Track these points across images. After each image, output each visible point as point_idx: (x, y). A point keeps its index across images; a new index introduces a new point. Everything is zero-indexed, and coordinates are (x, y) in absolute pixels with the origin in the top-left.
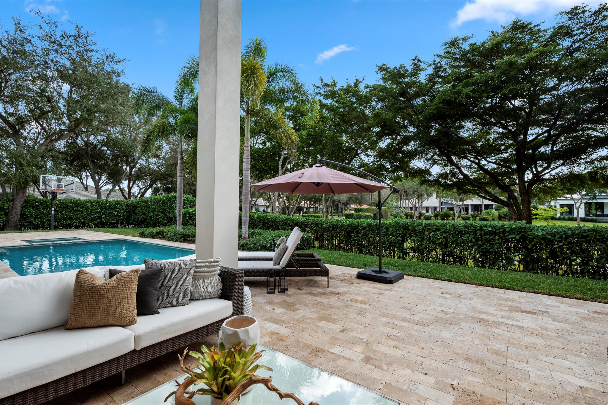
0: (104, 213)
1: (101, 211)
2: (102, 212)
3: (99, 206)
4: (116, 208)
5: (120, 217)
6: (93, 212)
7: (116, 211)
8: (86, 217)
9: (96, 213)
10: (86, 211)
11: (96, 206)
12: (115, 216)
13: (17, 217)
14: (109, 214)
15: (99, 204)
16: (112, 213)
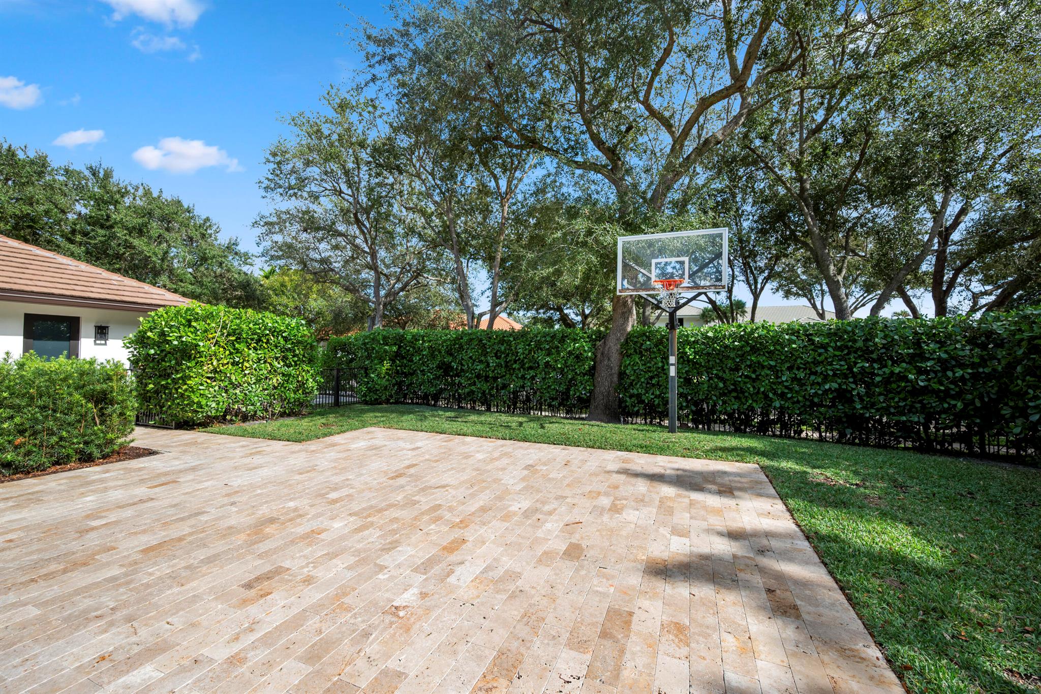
0: (864, 377)
1: (850, 369)
2: (854, 375)
3: (840, 349)
4: (921, 356)
5: (942, 400)
6: (815, 373)
7: (920, 372)
8: (791, 390)
9: (826, 379)
10: (790, 369)
11: (824, 347)
12: (916, 392)
13: (612, 382)
14: (887, 381)
15: (841, 338)
16: (902, 377)
